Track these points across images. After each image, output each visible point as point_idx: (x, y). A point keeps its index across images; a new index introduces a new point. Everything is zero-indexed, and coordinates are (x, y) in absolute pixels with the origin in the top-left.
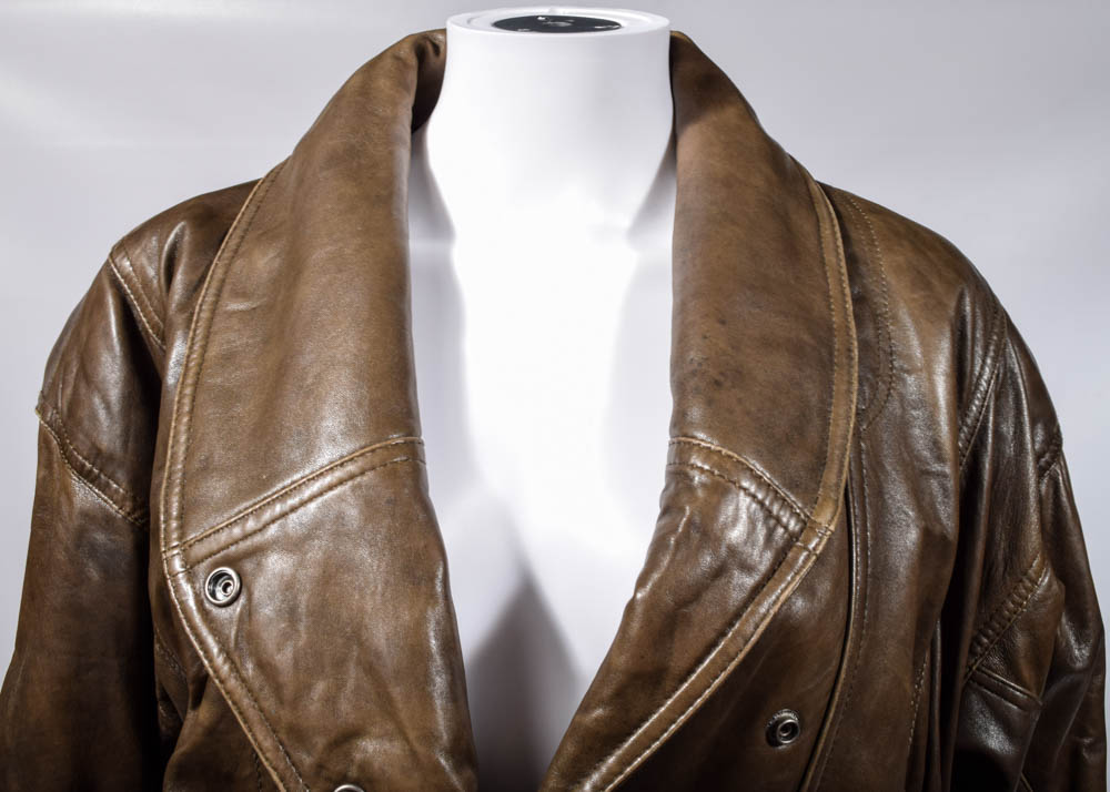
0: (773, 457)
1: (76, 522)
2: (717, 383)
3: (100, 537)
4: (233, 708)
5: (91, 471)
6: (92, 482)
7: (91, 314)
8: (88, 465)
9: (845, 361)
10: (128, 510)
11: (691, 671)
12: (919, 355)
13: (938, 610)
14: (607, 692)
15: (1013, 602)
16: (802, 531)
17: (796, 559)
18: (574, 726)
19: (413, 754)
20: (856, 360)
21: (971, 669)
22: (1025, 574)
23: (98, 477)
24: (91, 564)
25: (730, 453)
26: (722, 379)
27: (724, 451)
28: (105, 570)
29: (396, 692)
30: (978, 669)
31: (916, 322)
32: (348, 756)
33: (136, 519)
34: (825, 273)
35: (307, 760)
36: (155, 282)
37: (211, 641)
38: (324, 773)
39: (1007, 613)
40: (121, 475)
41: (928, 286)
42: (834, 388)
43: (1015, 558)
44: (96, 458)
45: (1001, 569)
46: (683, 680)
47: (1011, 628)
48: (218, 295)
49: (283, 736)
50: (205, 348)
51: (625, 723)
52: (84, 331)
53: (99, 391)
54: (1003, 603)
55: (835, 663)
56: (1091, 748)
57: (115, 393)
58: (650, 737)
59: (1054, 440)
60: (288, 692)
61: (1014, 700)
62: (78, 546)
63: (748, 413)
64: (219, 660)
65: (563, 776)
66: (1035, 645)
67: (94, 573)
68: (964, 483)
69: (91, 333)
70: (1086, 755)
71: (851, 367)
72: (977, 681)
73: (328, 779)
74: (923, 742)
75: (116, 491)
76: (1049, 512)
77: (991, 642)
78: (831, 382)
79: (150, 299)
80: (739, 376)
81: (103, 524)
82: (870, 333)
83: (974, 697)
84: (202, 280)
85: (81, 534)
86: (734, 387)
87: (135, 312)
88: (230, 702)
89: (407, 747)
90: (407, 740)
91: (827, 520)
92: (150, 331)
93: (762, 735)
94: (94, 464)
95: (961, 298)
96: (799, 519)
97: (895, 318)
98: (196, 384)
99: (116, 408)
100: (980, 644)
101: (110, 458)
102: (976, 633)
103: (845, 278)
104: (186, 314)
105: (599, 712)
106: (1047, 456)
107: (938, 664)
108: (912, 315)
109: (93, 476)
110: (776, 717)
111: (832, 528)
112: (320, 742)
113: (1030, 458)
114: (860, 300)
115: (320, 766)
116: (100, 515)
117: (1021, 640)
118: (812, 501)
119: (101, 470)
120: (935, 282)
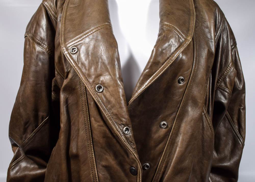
0: (180, 27)
1: (37, 53)
2: (169, 14)
3: (41, 57)
4: (77, 72)
5: (40, 43)
6: (40, 45)
7: (39, 13)
8: (39, 42)
9: (193, 15)
10: (47, 50)
11: (164, 63)
12: (207, 18)
13: (211, 68)
14: (148, 67)
15: (226, 72)
16: (185, 40)
17: (184, 45)
18: (142, 74)
19: (112, 78)
20: (195, 15)
21: (218, 85)
22: (229, 66)
23: (41, 44)
24: (39, 62)
25: (171, 25)
26: (169, 13)
27: (170, 25)
28: (43, 63)
29: (108, 67)
30: (219, 85)
31: (207, 12)
32: (99, 79)
33: (49, 52)
34: (189, 1)
35: (91, 81)
36: (53, 6)
37: (72, 61)
38: (95, 83)
39: (225, 74)
40: (46, 43)
41: (209, 6)
42: (191, 19)
43: (226, 63)
44: (41, 40)
45: (224, 65)
46: (163, 64)
47: (226, 77)
48: (68, 4)
49: (86, 76)
50: (66, 13)
51: (152, 72)
52: (37, 16)
53: (41, 27)
54: (224, 72)
55: (191, 69)
56: (243, 109)
57: (44, 27)
58: (157, 75)
59: (235, 44)
60: (87, 68)
61: (226, 92)
62: (37, 58)
63: (175, 19)
64: (73, 64)
65: (140, 83)
66: (231, 80)
67: (40, 64)
68: (216, 47)
69: (39, 16)
70: (241, 110)
71: (194, 16)
72: (219, 88)
73: (95, 84)
74: (208, 97)
75: (45, 47)
76: (234, 58)
77: (222, 80)
78: (190, 18)
79: (52, 9)
80: (173, 13)
81: (42, 54)
82: (198, 13)
83: (218, 91)
84: (64, 3)
85: (37, 56)
86: (172, 15)
87: (48, 12)
88: (76, 71)
89: (111, 77)
90: (111, 75)
91: (190, 39)
92: (52, 15)
93: (177, 80)
94: (40, 42)
95: (216, 10)
96: (184, 38)
97: (202, 12)
98: (65, 19)
99: (45, 30)
100: (219, 80)
101: (44, 40)
102: (218, 78)
103: (193, 2)
104: (61, 8)
105: (147, 71)
106: (233, 46)
107: (211, 83)
108: (206, 11)
109: (40, 44)
110: (180, 78)
111: (191, 40)
112: (93, 77)
113: (230, 46)
114: (196, 8)
115: (94, 81)
116: (42, 52)
117: (228, 80)
118: (187, 36)
119: (42, 43)
120: (211, 5)
